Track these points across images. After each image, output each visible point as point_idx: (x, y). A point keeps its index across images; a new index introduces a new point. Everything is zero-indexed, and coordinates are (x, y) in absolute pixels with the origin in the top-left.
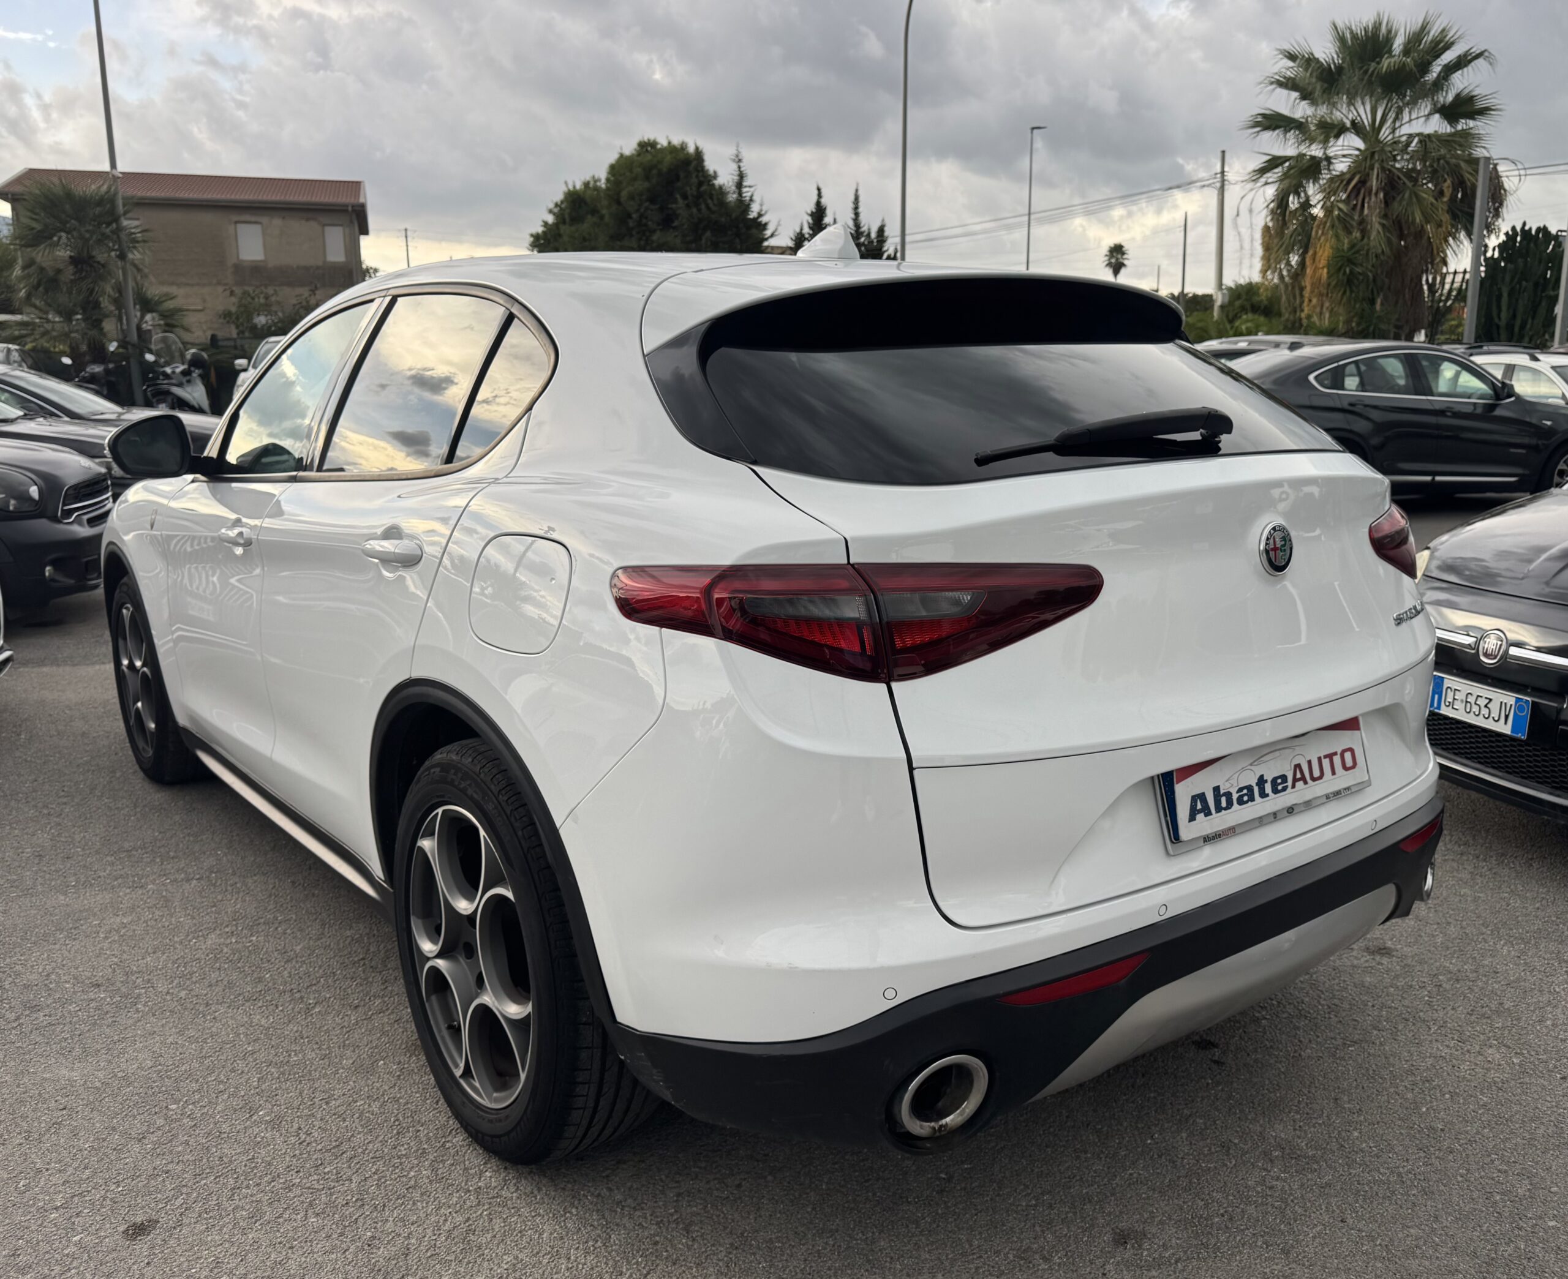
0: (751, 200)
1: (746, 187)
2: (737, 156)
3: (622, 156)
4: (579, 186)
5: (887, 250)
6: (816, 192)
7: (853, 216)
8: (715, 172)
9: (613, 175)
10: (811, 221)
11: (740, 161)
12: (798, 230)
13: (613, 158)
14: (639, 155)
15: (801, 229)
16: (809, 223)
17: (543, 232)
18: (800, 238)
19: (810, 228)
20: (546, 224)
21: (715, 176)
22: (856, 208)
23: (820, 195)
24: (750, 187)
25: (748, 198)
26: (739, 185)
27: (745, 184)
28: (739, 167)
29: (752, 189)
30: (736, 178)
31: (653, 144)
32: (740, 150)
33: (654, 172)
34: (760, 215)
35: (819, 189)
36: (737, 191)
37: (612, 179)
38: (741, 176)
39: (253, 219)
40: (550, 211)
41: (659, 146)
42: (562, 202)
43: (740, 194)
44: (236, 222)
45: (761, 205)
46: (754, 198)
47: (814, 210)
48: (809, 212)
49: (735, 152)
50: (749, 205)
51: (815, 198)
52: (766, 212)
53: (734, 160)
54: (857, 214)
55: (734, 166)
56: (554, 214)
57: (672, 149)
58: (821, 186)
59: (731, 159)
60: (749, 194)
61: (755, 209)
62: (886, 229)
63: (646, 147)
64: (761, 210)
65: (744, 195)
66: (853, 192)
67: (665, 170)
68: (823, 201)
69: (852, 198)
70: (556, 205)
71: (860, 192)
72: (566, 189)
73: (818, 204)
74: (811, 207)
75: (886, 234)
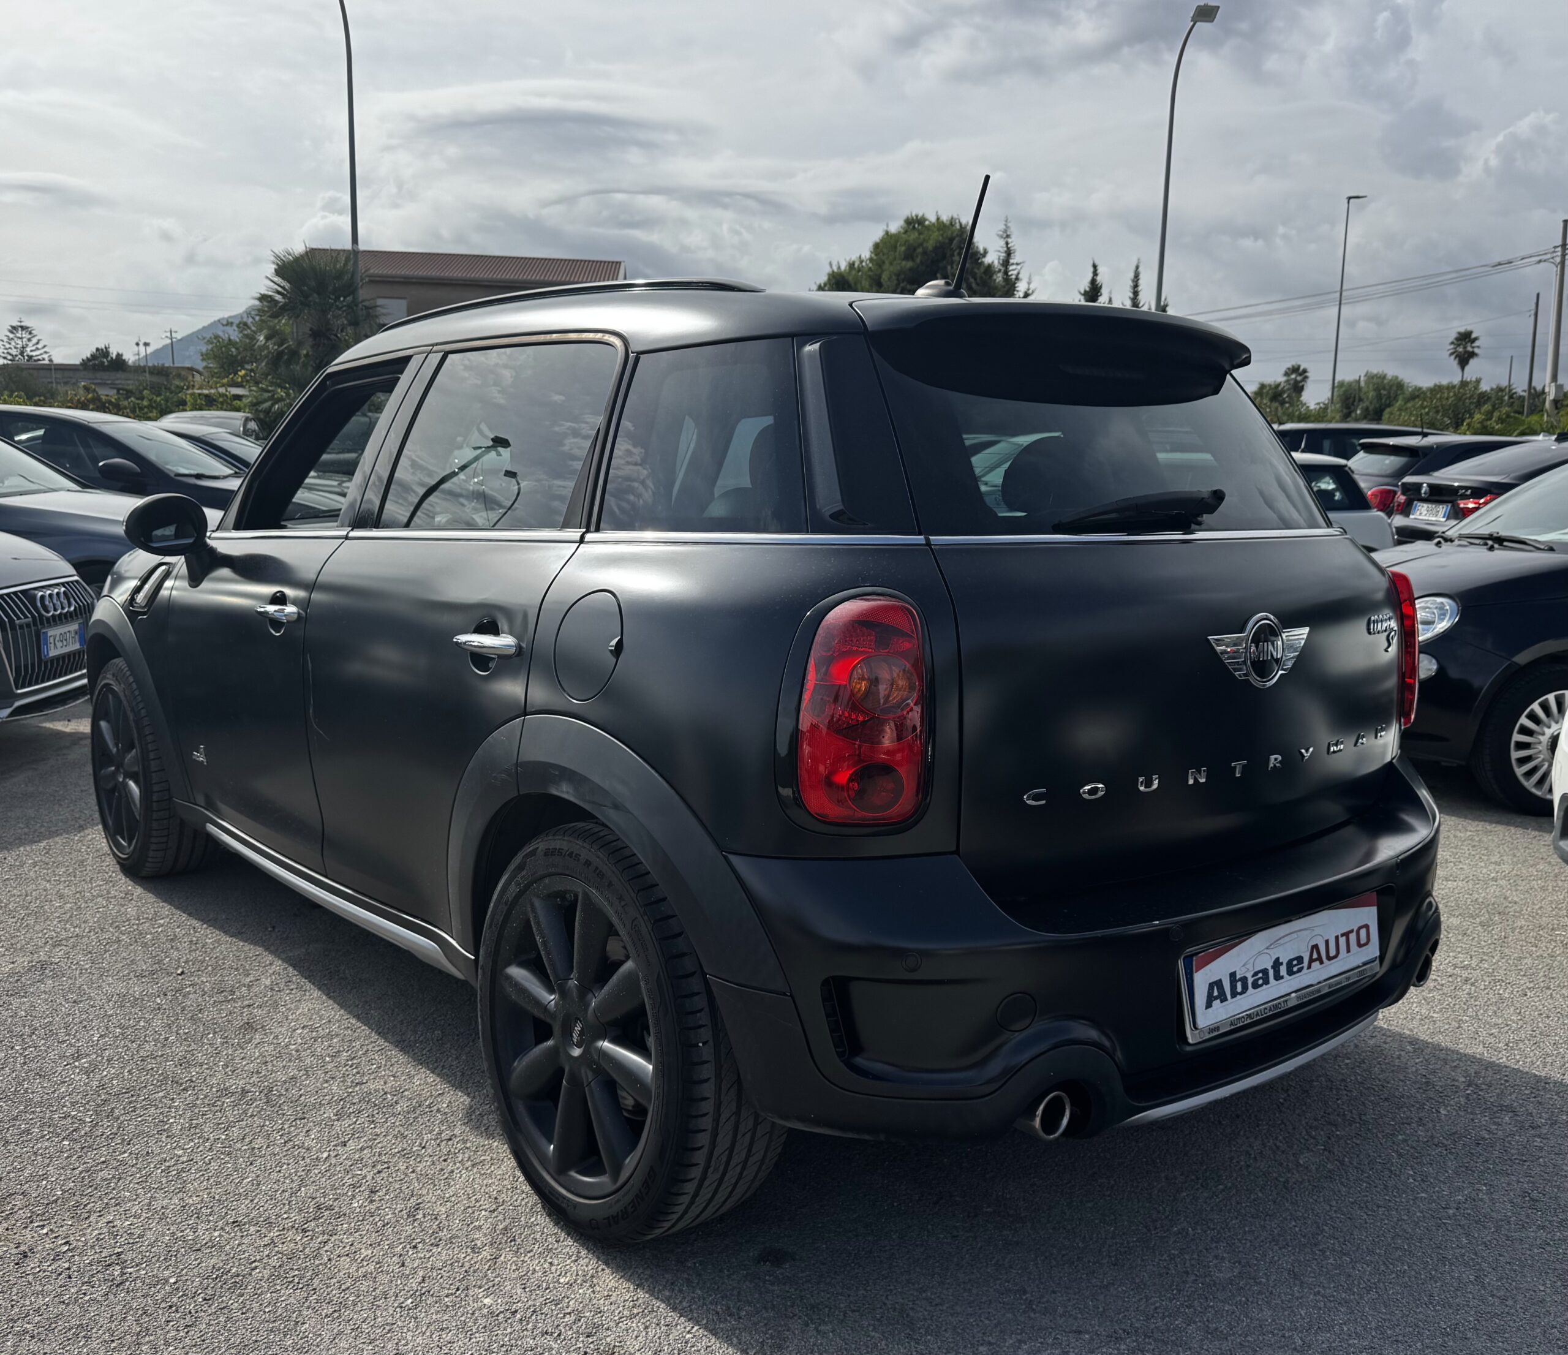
0: (1017, 279)
1: (1013, 264)
2: (1005, 231)
3: (887, 233)
4: (844, 266)
6: (1092, 269)
7: (1131, 295)
8: (984, 250)
9: (876, 255)
11: (1008, 236)
13: (878, 236)
14: (906, 232)
21: (986, 252)
22: (1136, 286)
23: (1095, 273)
24: (1017, 264)
25: (1014, 277)
26: (1006, 263)
27: (1011, 261)
28: (1007, 243)
29: (1019, 267)
30: (1004, 255)
31: (921, 220)
32: (1009, 225)
33: (920, 250)
34: (1026, 295)
35: (1095, 266)
37: (875, 258)
38: (1009, 253)
41: (927, 223)
43: (1006, 273)
45: (1029, 283)
46: (1020, 276)
47: (1088, 289)
50: (1016, 282)
51: (1090, 276)
52: (1033, 292)
53: (1001, 237)
54: (1136, 293)
55: (1002, 243)
57: (940, 225)
58: (1097, 263)
59: (998, 235)
60: (1015, 272)
61: (1021, 288)
63: (914, 223)
64: (1028, 289)
65: (1010, 273)
66: (1133, 268)
67: (930, 248)
68: (1099, 278)
69: (1132, 275)
71: (1140, 269)
72: (828, 270)
73: (1093, 282)
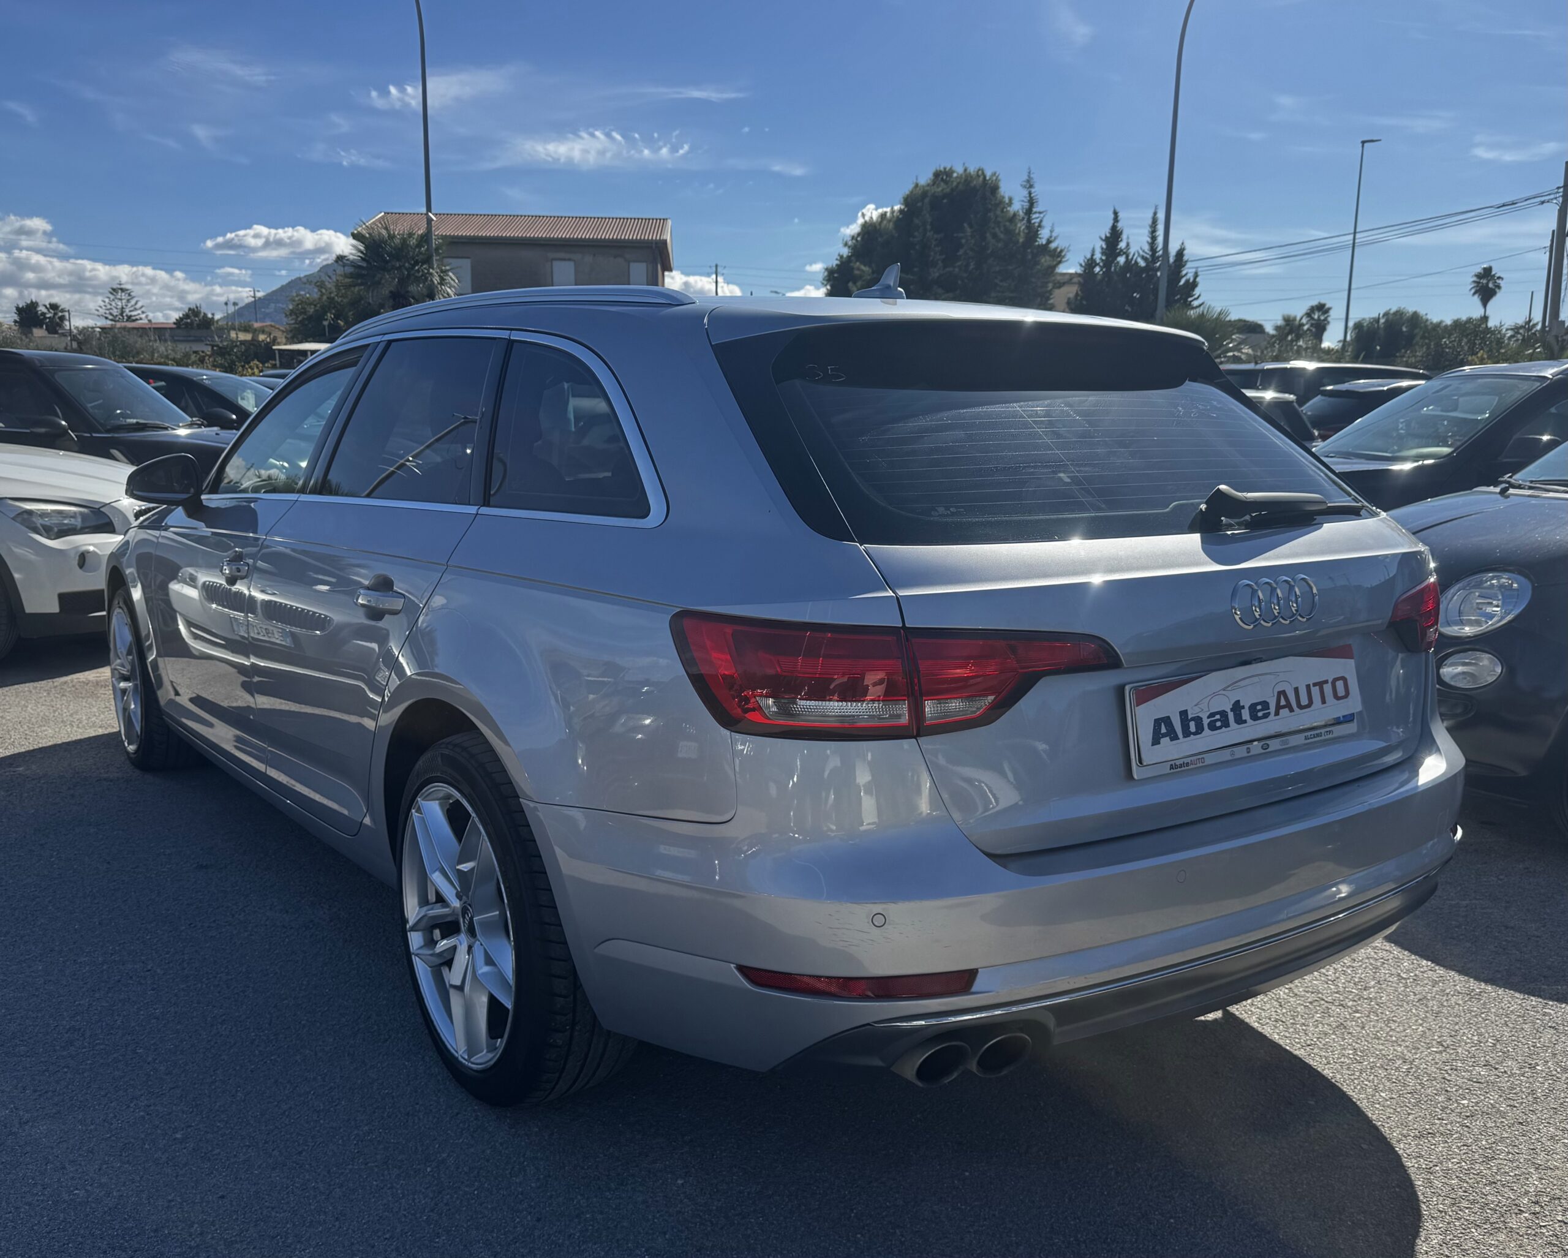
0: (1039, 226)
1: (1036, 213)
2: (1028, 181)
4: (876, 219)
5: (1186, 274)
6: (1112, 216)
7: (1149, 240)
8: (1011, 199)
9: (907, 207)
10: (1104, 246)
11: (1031, 186)
12: (1089, 256)
13: (907, 189)
14: (934, 184)
15: (1093, 255)
16: (1102, 248)
17: (837, 265)
18: (1092, 263)
19: (1103, 253)
20: (841, 257)
21: (1010, 203)
23: (1116, 219)
24: (1040, 213)
25: (1037, 224)
26: (1029, 212)
27: (1034, 210)
28: (1030, 193)
29: (1042, 215)
30: (1026, 205)
31: (948, 173)
32: (1032, 176)
33: (945, 201)
34: (1049, 242)
35: (1116, 213)
36: (1026, 217)
37: (905, 210)
38: (1032, 202)
39: (567, 256)
40: (846, 244)
41: (954, 175)
42: (859, 234)
43: (1029, 220)
44: (553, 259)
45: (1051, 231)
46: (1044, 223)
47: (1108, 235)
48: (1104, 238)
49: (1026, 178)
50: (1038, 231)
51: (1110, 223)
52: (1055, 238)
53: (1025, 187)
54: (1154, 238)
55: (1025, 193)
56: (849, 247)
58: (1118, 210)
59: (1021, 185)
60: (1038, 220)
61: (1044, 234)
62: (1185, 252)
63: (942, 176)
64: (1051, 237)
65: (1033, 221)
67: (957, 198)
68: (1120, 225)
69: (1150, 222)
70: (853, 238)
73: (1114, 228)
74: (1106, 231)
75: (1185, 258)
